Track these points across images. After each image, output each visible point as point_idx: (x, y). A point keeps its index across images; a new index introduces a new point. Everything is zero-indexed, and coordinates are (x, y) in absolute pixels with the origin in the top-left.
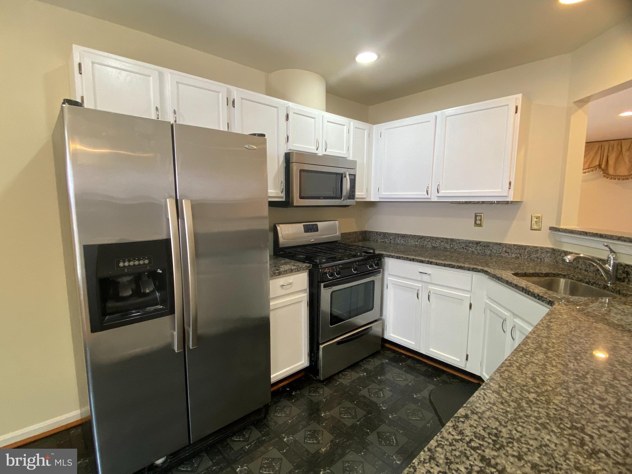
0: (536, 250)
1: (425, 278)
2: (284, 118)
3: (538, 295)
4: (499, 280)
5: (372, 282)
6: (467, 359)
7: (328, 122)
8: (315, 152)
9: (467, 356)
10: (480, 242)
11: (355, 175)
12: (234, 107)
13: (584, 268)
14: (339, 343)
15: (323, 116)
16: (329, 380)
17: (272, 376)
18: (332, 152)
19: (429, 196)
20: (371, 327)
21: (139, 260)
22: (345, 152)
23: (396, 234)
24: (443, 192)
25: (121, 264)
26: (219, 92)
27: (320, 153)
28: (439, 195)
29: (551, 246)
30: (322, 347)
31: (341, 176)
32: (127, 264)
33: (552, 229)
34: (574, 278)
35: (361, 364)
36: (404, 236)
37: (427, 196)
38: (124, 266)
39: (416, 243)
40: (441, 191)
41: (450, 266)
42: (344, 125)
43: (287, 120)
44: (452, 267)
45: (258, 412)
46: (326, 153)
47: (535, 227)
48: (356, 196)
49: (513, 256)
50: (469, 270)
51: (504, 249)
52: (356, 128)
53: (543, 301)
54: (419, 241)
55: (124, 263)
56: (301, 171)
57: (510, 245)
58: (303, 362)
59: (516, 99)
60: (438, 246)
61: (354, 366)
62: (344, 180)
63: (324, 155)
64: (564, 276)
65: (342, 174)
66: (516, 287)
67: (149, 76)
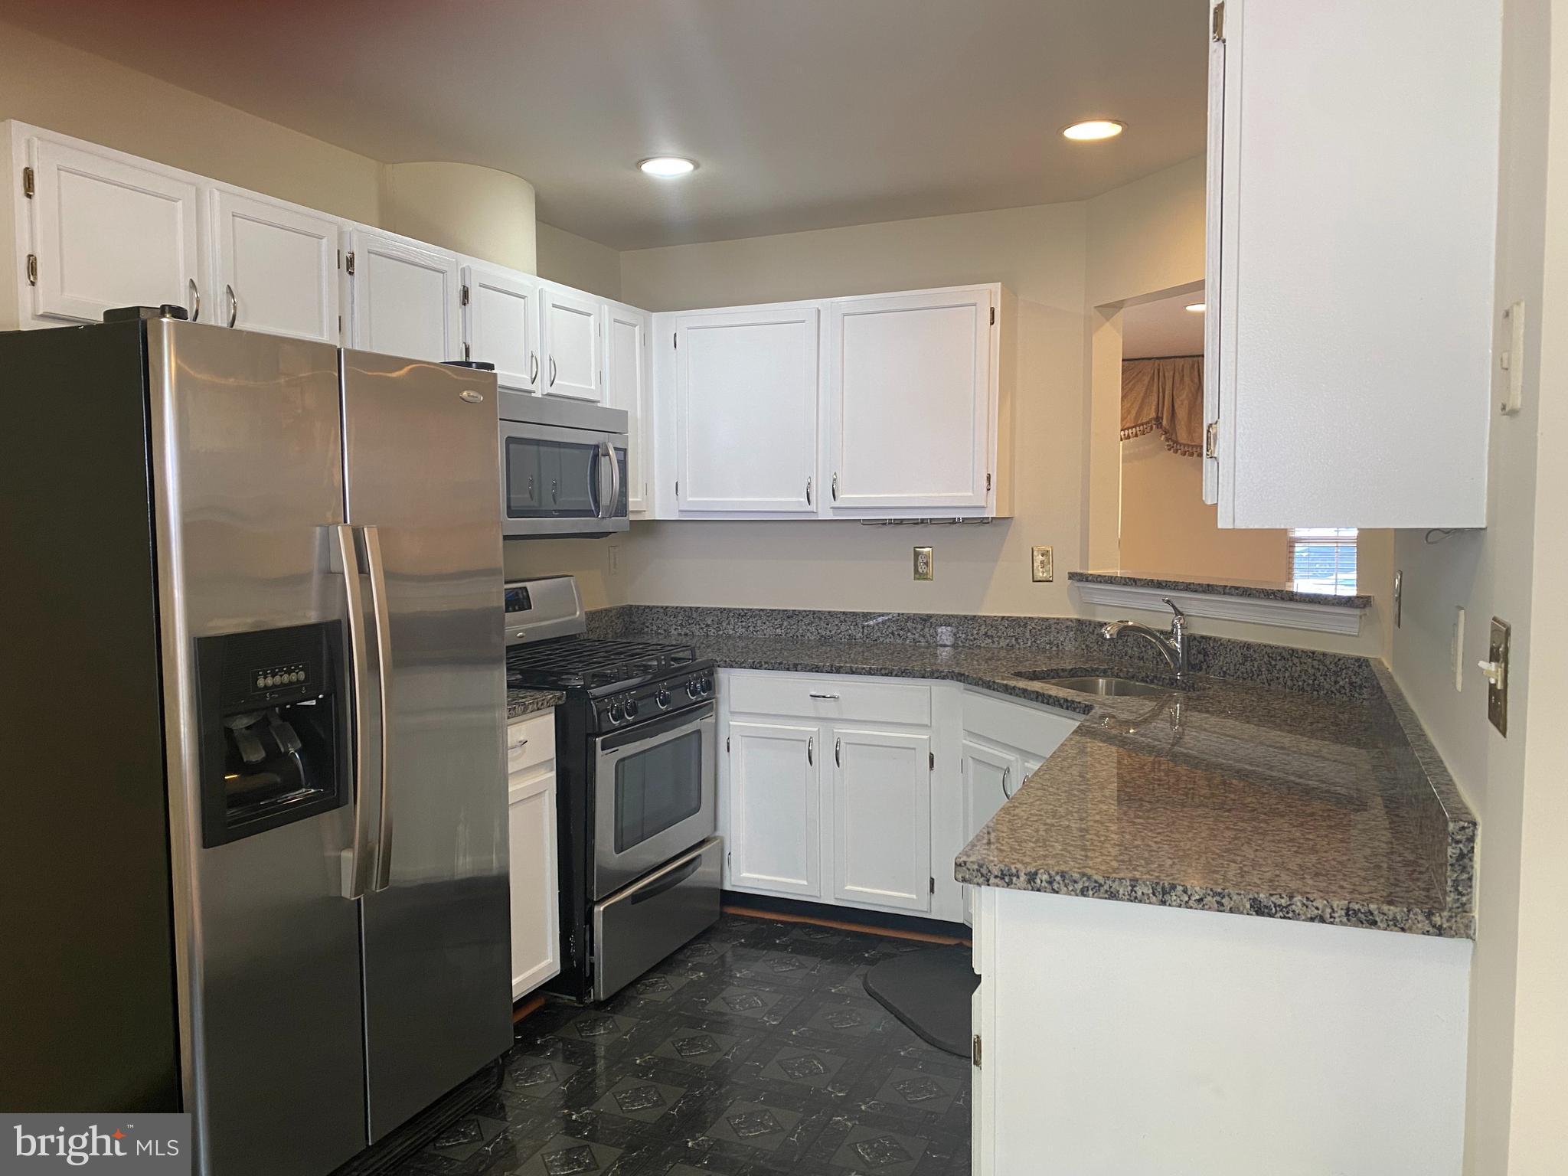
0: (1046, 625)
1: (826, 708)
2: (456, 297)
3: (1066, 700)
4: (989, 687)
5: (695, 737)
6: (932, 890)
7: (554, 306)
8: (529, 386)
9: (932, 881)
10: (930, 617)
11: (625, 451)
12: (351, 273)
13: (1137, 655)
14: (635, 898)
15: (540, 291)
16: (616, 1001)
17: (514, 982)
18: (566, 386)
19: (813, 507)
20: (700, 855)
21: (289, 672)
22: (593, 387)
23: (722, 610)
24: (846, 497)
25: (261, 683)
26: (321, 238)
27: (539, 390)
28: (837, 504)
29: (1076, 617)
30: (602, 909)
31: (596, 453)
32: (269, 681)
33: (1072, 576)
34: (1121, 675)
35: (681, 957)
36: (743, 615)
37: (809, 508)
38: (266, 687)
39: (778, 631)
40: (840, 495)
41: (883, 672)
42: (589, 315)
43: (465, 304)
44: (886, 675)
45: (484, 1073)
46: (553, 390)
47: (1040, 575)
48: (631, 508)
49: (1003, 643)
50: (923, 677)
51: (983, 629)
52: (615, 321)
53: (1074, 710)
54: (785, 623)
55: (265, 678)
56: (510, 440)
57: (995, 619)
58: (550, 960)
59: (990, 294)
60: (833, 632)
61: (665, 965)
62: (603, 461)
63: (548, 395)
64: (1105, 673)
65: (597, 447)
66: (1025, 694)
67: (175, 200)
